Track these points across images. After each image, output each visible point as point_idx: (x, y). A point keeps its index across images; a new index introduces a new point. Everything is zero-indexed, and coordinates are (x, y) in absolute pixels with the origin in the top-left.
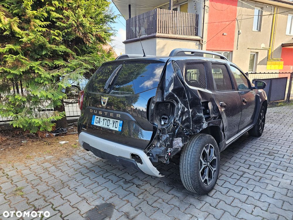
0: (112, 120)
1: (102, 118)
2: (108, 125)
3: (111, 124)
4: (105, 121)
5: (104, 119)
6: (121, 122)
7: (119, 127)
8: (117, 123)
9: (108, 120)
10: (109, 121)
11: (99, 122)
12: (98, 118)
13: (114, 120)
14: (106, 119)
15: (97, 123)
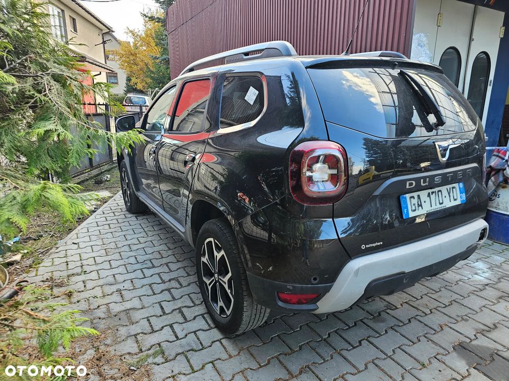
0: (444, 189)
1: (423, 194)
2: (441, 202)
3: (445, 197)
4: (433, 197)
5: (429, 193)
6: (461, 185)
7: (461, 196)
8: (454, 189)
9: (438, 191)
10: (440, 193)
11: (420, 205)
12: (413, 197)
13: (448, 187)
14: (433, 193)
15: (415, 210)
